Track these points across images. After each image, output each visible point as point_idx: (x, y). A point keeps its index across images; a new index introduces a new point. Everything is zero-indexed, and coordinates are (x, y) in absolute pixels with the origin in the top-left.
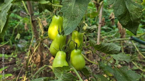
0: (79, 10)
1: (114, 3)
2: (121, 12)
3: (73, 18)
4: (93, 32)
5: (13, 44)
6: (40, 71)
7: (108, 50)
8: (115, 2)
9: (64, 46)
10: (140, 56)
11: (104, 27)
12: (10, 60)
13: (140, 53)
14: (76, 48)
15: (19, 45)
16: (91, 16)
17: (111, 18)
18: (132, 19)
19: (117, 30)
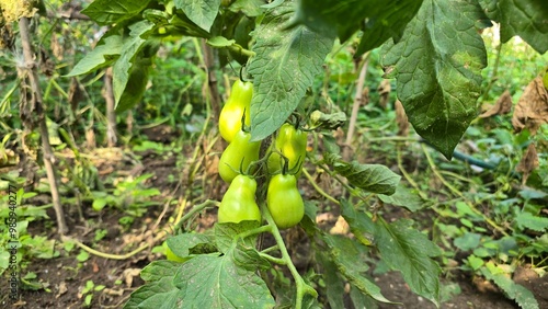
0: (297, 72)
1: (399, 63)
2: (416, 90)
3: (279, 93)
4: (335, 128)
5: (177, 122)
6: (195, 212)
7: (367, 182)
8: (403, 59)
9: (252, 163)
10: (435, 177)
11: (367, 108)
12: (166, 158)
13: (437, 173)
14: (285, 171)
15: (189, 128)
16: (340, 80)
17: (381, 89)
18: (447, 116)
19: (392, 115)
